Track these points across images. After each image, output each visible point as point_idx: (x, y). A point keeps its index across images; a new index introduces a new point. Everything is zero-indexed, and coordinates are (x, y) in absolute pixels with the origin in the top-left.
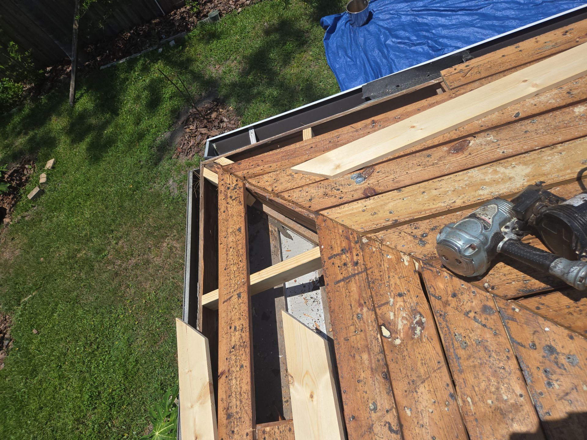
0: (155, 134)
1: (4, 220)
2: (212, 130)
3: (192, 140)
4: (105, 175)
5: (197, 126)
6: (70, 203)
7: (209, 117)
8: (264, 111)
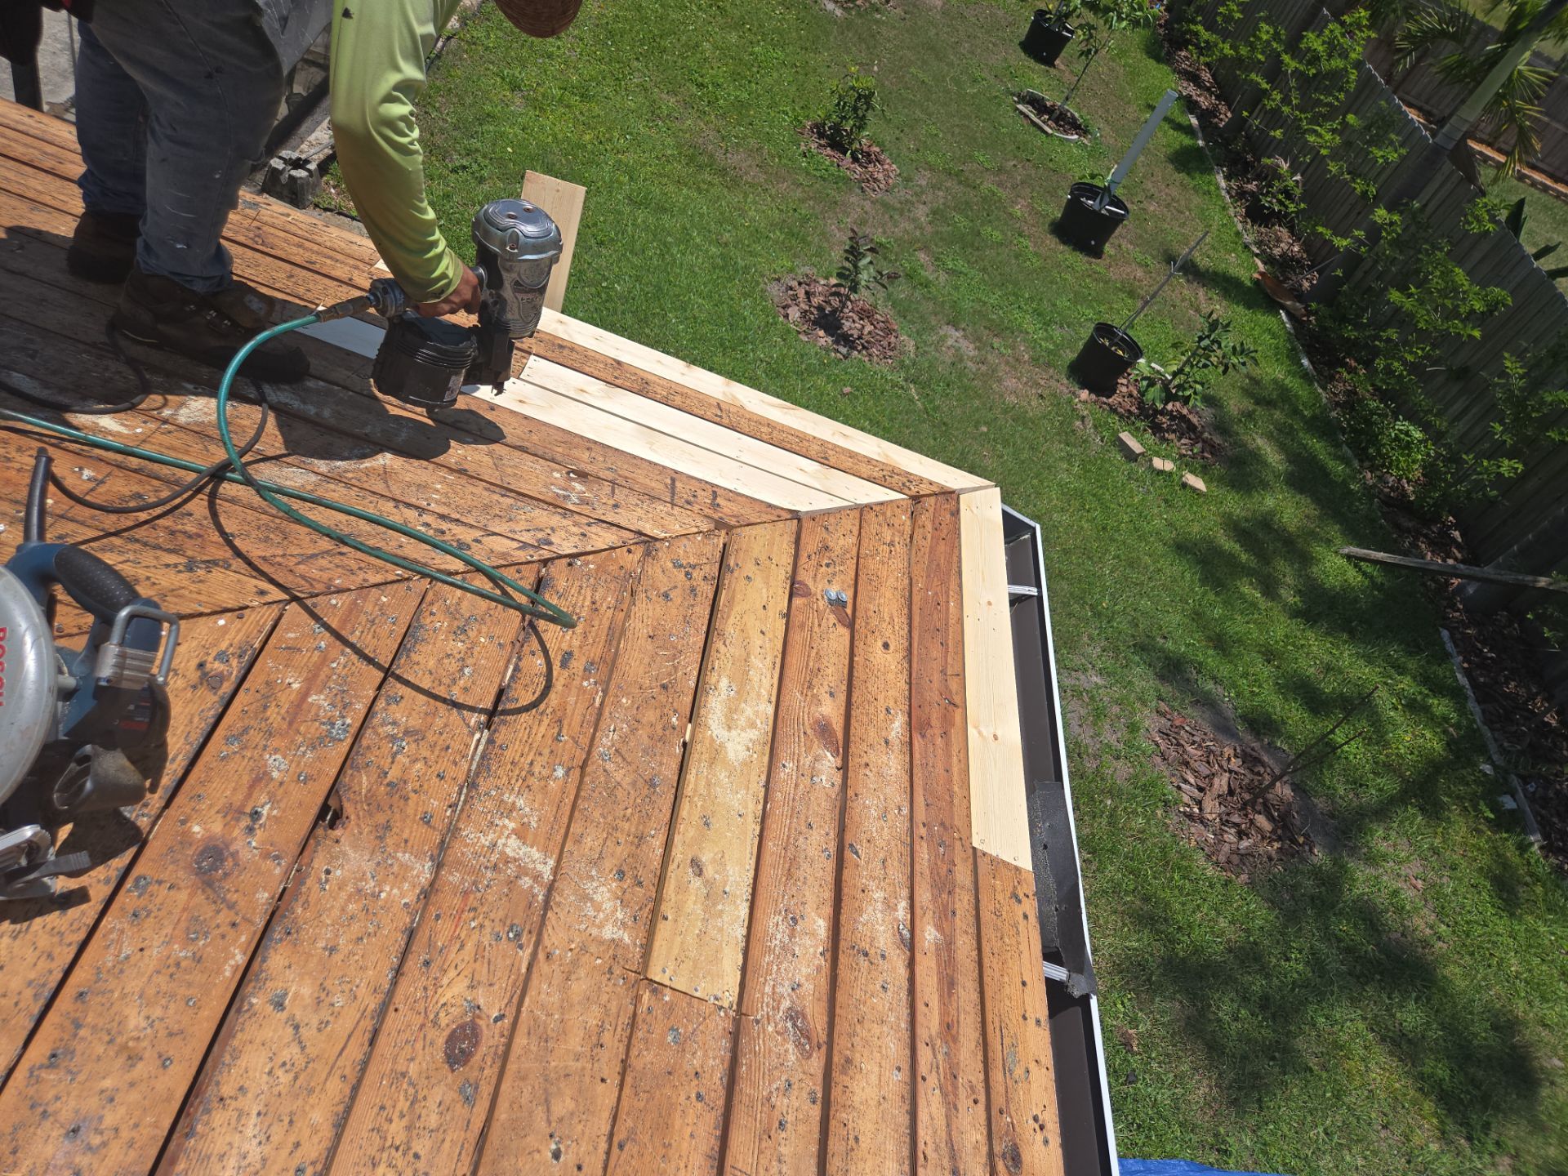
0: (1234, 686)
1: (1087, 392)
2: (1220, 804)
3: (1200, 753)
4: (1146, 567)
5: (1236, 773)
6: (1094, 495)
7: (1258, 807)
8: (1255, 943)
